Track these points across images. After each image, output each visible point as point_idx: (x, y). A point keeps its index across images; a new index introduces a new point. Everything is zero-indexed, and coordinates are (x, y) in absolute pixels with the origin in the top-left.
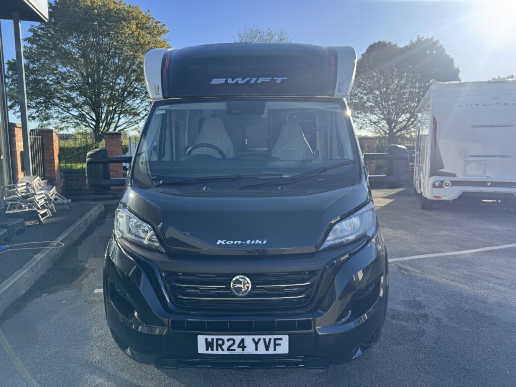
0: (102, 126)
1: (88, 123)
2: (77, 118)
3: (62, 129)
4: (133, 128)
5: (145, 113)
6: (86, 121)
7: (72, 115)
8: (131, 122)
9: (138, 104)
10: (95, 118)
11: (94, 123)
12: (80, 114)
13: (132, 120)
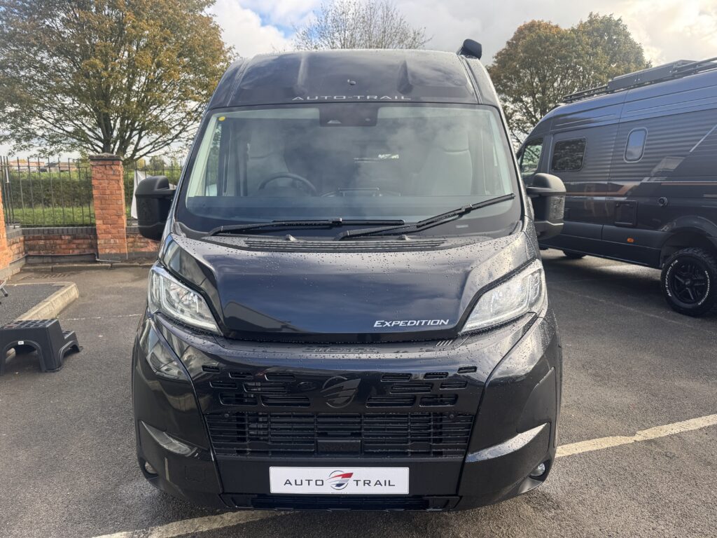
1: (92, 145)
3: (51, 153)
6: (88, 141)
7: (66, 131)
11: (101, 145)
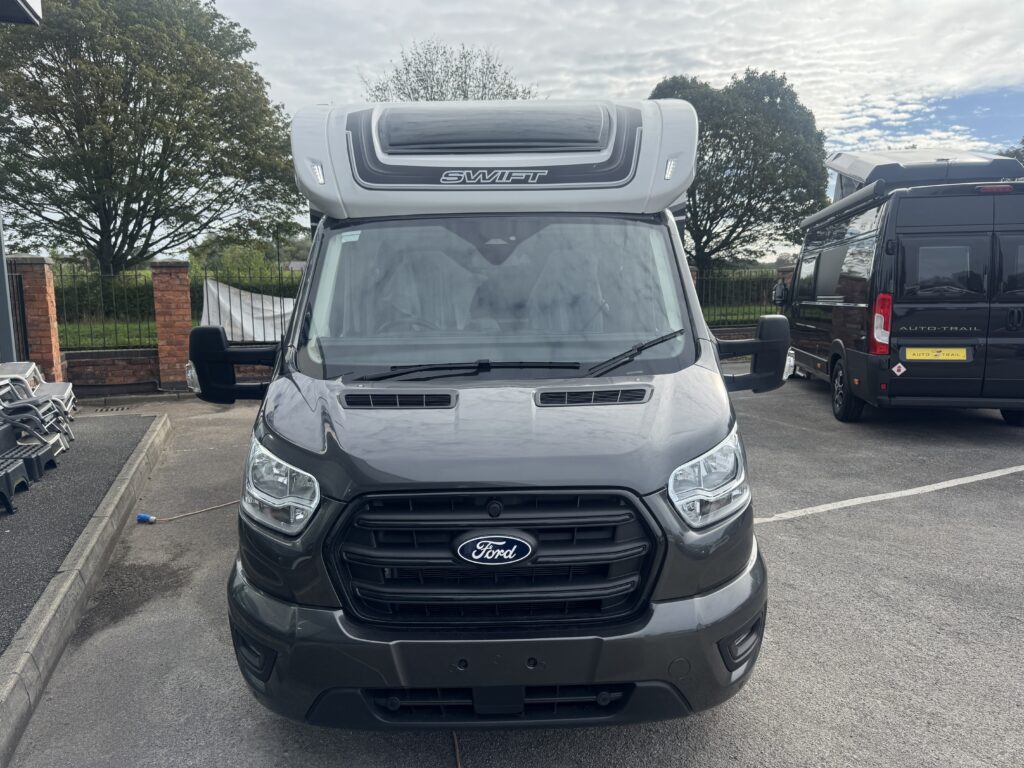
0: (115, 243)
1: (84, 237)
2: (59, 225)
4: (184, 246)
5: (209, 216)
6: (80, 233)
7: (44, 218)
8: (180, 234)
9: (193, 196)
10: (99, 227)
11: (98, 237)
12: (66, 218)
13: (181, 230)
